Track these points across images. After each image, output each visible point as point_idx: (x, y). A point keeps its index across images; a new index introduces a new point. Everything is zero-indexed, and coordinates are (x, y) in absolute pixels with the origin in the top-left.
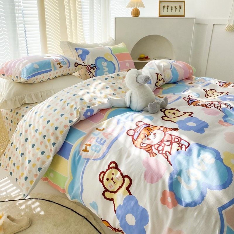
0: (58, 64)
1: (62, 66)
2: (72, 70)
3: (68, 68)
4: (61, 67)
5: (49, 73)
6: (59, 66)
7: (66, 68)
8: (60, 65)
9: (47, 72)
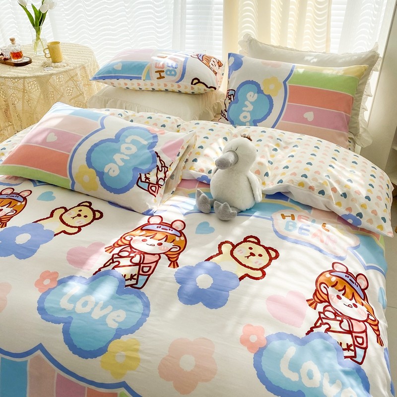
0: (156, 72)
1: (164, 77)
2: (186, 87)
3: (178, 82)
4: (161, 77)
5: (135, 81)
6: (158, 75)
7: (172, 81)
8: (160, 74)
9: (131, 78)
